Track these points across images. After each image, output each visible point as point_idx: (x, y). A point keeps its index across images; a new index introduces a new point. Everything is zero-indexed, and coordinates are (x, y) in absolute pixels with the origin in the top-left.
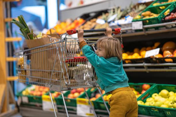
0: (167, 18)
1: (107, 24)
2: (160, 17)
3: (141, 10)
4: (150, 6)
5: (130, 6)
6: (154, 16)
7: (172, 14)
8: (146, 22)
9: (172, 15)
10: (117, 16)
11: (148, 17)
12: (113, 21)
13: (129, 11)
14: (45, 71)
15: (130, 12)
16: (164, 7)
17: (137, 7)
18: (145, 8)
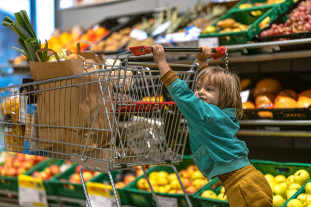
0: (265, 33)
1: (150, 39)
2: (251, 31)
3: (218, 17)
4: (233, 10)
5: (196, 8)
6: (241, 29)
7: (274, 26)
8: (225, 40)
9: (274, 29)
10: (171, 25)
11: (228, 31)
12: (163, 35)
13: (194, 16)
14: (73, 127)
15: (195, 19)
16: (259, 13)
17: (209, 10)
18: (225, 13)
